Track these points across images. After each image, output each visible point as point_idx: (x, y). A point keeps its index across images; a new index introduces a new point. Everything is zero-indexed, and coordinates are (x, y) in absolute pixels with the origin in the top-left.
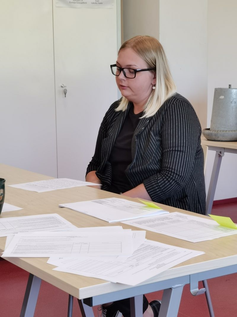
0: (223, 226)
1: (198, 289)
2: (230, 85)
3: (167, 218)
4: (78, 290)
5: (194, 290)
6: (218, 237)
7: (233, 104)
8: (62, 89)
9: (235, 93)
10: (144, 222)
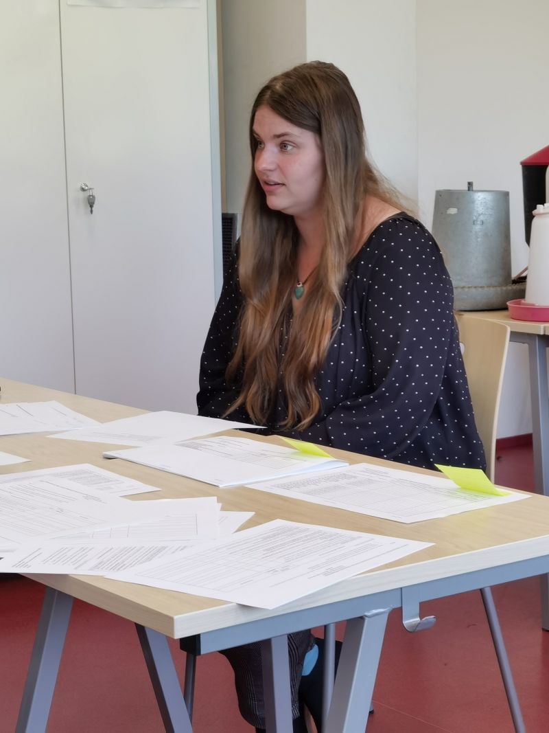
1: (418, 619)
2: (470, 184)
3: (344, 476)
4: (170, 620)
5: (411, 620)
6: (456, 511)
7: (478, 227)
8: (82, 195)
9: (481, 202)
10: (297, 485)
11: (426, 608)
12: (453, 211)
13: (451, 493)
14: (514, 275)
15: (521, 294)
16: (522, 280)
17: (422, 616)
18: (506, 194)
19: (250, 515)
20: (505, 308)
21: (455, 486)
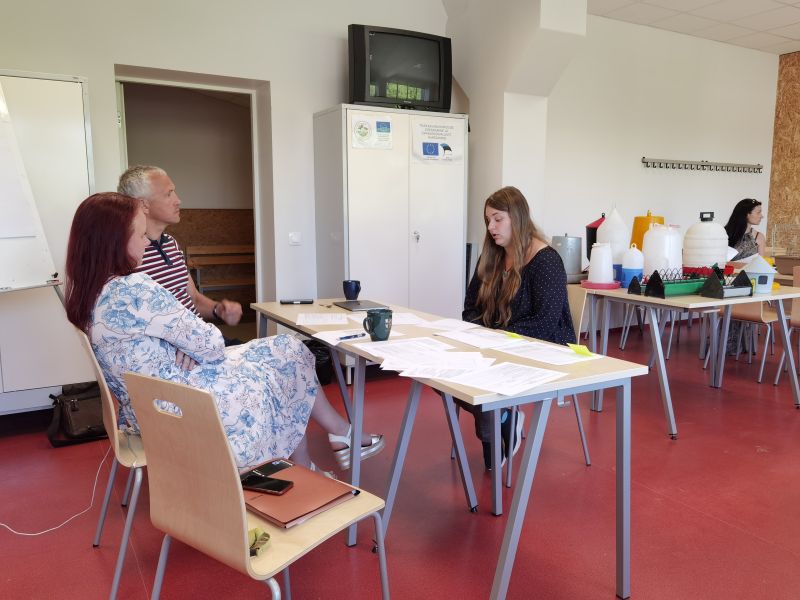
0: (578, 353)
1: (563, 403)
2: (566, 234)
3: (529, 346)
6: (575, 361)
7: (569, 251)
8: (415, 235)
9: (571, 241)
10: (511, 349)
11: (566, 398)
12: (559, 244)
13: (572, 354)
14: (583, 269)
15: (586, 278)
16: (585, 272)
17: (565, 401)
18: (579, 239)
19: (494, 360)
20: (580, 283)
21: (572, 351)
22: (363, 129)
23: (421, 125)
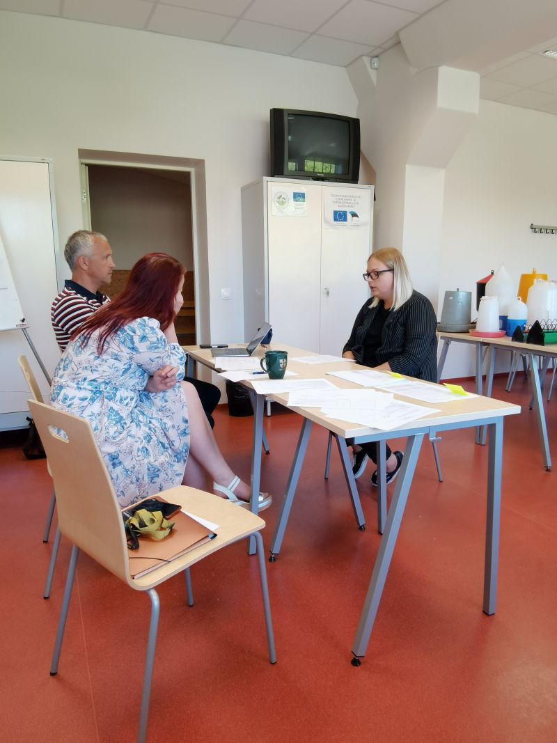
0: (455, 393)
1: (435, 438)
2: (458, 289)
3: (409, 385)
4: (344, 431)
5: (432, 438)
6: (450, 400)
7: (460, 304)
8: (326, 291)
9: (462, 296)
12: (451, 298)
13: (449, 393)
14: (472, 321)
15: (475, 327)
16: (475, 323)
17: (437, 436)
18: (470, 293)
20: (468, 332)
21: (448, 390)
22: (281, 200)
23: (333, 195)
